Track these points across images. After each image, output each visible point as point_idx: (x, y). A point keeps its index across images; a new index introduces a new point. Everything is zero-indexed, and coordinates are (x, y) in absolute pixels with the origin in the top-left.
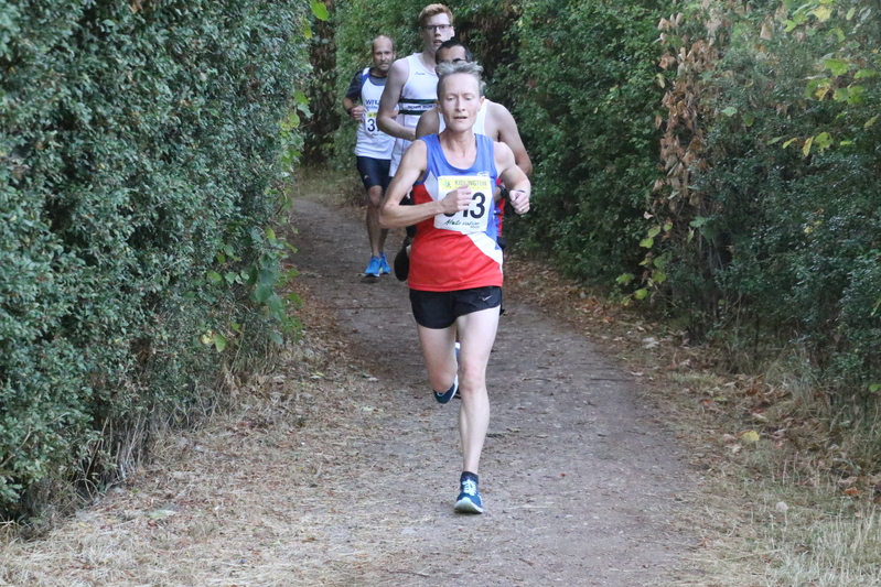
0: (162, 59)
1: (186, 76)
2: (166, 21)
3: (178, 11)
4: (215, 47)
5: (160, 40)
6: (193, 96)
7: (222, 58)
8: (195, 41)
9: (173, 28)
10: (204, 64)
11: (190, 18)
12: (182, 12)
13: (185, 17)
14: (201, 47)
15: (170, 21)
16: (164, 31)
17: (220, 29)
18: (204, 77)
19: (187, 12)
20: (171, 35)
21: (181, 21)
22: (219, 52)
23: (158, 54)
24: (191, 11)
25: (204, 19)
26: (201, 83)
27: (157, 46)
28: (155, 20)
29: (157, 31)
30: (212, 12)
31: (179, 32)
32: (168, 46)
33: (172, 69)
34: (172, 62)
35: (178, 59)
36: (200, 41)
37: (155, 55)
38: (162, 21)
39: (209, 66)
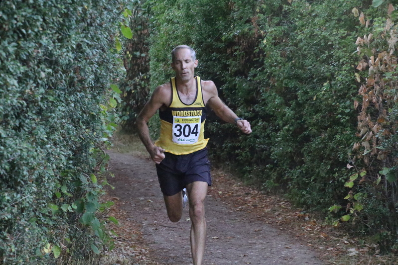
0: (12, 63)
1: (30, 74)
2: (16, 37)
3: (24, 31)
4: (51, 55)
5: (11, 49)
6: (35, 87)
7: (57, 63)
8: (36, 51)
9: (20, 42)
10: (43, 66)
11: (32, 36)
12: (27, 31)
13: (29, 35)
14: (40, 54)
15: (19, 38)
16: (14, 44)
17: (54, 42)
18: (43, 75)
19: (30, 31)
20: (19, 47)
21: (26, 37)
22: (54, 58)
23: (10, 59)
24: (33, 31)
25: (43, 36)
26: (41, 79)
27: (9, 54)
28: (8, 37)
29: (9, 43)
30: (49, 32)
31: (25, 44)
32: (17, 54)
33: (19, 68)
34: (19, 64)
35: (24, 63)
36: (40, 51)
37: (8, 60)
38: (13, 37)
39: (48, 68)
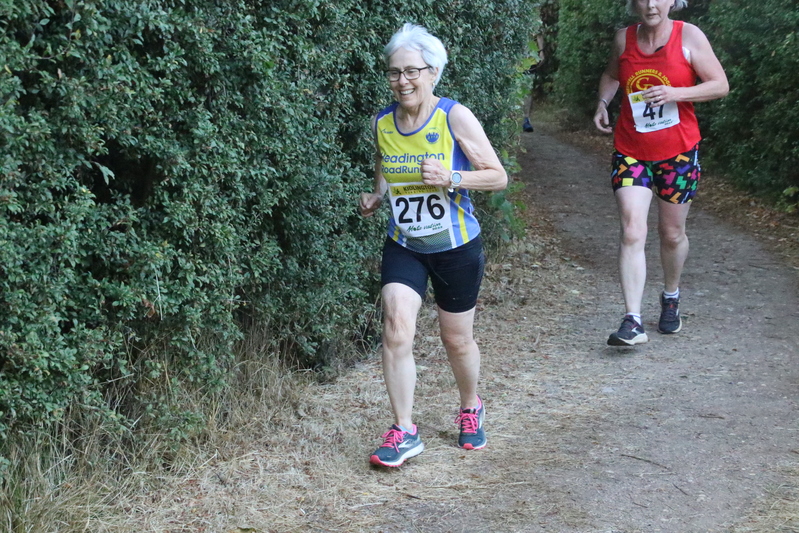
0: (430, 17)
1: (447, 30)
4: (470, 6)
6: (451, 46)
7: (475, 16)
10: (460, 21)
14: (459, 7)
18: (460, 31)
22: (473, 11)
26: (458, 36)
32: (435, 7)
33: (437, 23)
34: (437, 19)
35: (442, 17)
37: (425, 14)
39: (465, 22)
